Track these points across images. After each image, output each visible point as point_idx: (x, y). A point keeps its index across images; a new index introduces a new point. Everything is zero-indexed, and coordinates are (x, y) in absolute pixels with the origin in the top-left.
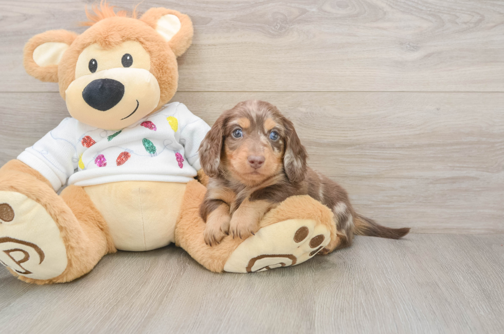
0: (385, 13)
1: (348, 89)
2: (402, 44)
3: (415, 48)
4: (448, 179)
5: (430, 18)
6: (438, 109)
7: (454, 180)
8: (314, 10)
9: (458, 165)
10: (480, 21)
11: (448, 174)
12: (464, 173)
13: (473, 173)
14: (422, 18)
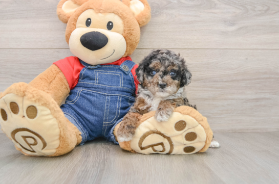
0: (216, 4)
1: (196, 47)
2: (225, 22)
3: (233, 24)
4: (254, 99)
5: (241, 8)
6: (247, 59)
7: (257, 100)
8: (175, 2)
9: (259, 91)
10: (268, 10)
11: (254, 97)
12: (262, 96)
13: (268, 96)
14: (237, 8)
